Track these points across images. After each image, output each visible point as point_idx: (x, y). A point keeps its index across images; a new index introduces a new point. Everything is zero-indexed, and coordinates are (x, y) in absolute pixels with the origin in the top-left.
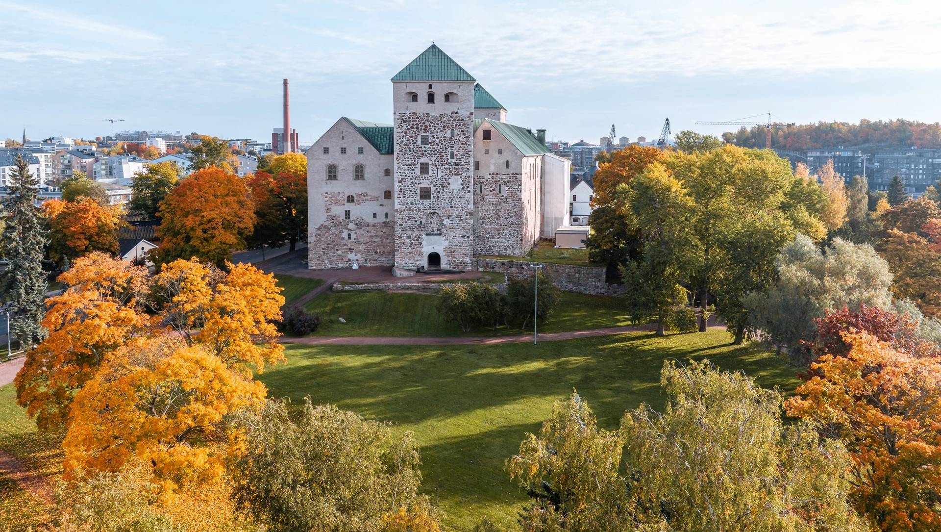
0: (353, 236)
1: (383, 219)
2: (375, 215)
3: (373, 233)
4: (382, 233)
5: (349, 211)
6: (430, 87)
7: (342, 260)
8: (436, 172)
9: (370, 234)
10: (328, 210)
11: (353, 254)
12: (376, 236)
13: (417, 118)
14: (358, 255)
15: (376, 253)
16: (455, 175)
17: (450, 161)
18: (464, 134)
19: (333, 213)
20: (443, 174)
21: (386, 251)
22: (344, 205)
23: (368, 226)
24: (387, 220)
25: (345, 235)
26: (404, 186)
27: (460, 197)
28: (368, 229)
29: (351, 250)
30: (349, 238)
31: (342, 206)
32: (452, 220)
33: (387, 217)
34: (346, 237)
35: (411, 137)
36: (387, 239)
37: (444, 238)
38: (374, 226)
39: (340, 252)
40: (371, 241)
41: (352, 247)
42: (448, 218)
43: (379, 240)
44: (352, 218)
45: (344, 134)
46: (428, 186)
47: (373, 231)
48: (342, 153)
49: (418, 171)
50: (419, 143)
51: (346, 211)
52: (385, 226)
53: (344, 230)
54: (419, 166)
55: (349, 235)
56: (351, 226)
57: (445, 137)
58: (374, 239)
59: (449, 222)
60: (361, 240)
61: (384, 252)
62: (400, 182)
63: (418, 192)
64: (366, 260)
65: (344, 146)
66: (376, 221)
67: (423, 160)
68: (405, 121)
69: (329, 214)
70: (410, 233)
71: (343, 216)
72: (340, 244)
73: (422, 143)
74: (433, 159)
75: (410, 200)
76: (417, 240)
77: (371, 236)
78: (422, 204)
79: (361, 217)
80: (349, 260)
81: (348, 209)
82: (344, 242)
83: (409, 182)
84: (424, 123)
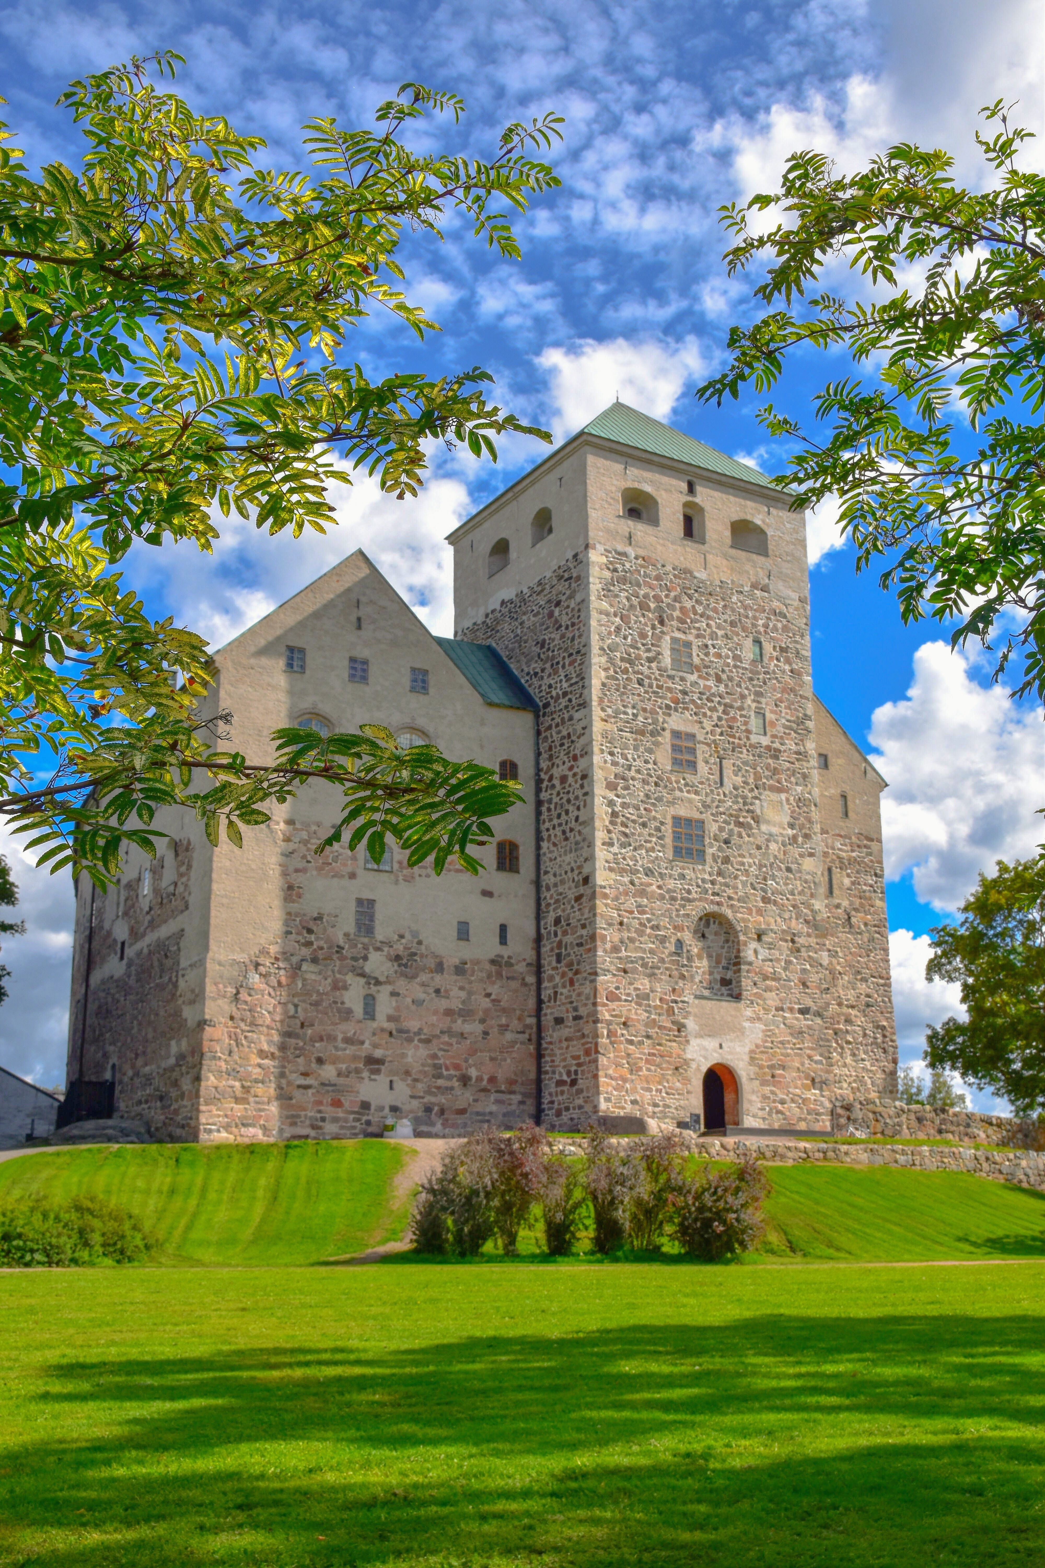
0: (385, 1006)
1: (493, 947)
2: (463, 932)
3: (456, 999)
4: (486, 1003)
5: (372, 902)
6: (691, 489)
7: (337, 1103)
8: (716, 768)
9: (443, 1004)
10: (291, 892)
11: (382, 1080)
12: (466, 1013)
13: (658, 578)
14: (400, 1085)
15: (465, 1080)
16: (772, 789)
17: (754, 739)
18: (788, 661)
19: (309, 906)
20: (739, 780)
21: (501, 1076)
22: (352, 876)
23: (440, 968)
24: (505, 952)
25: (353, 998)
26: (624, 805)
27: (789, 870)
28: (438, 980)
29: (374, 1063)
30: (370, 1013)
31: (345, 882)
32: (771, 946)
33: (503, 940)
34: (358, 1010)
35: (643, 636)
36: (504, 1028)
37: (749, 1012)
38: (460, 970)
39: (329, 1072)
40: (449, 1032)
41: (378, 1053)
42: (759, 938)
43: (477, 1028)
44: (381, 933)
45: (364, 611)
46: (696, 815)
47: (455, 992)
48: (352, 677)
49: (664, 758)
50: (667, 660)
51: (360, 902)
52: (499, 975)
53: (350, 978)
54: (666, 738)
55: (370, 1002)
56: (377, 964)
57: (736, 658)
58: (459, 1025)
59: (763, 953)
60: (413, 1025)
61: (492, 1080)
62: (612, 787)
63: (668, 830)
64: (428, 1110)
65: (363, 653)
66: (467, 952)
67: (676, 722)
68: (623, 580)
69: (294, 907)
70: (644, 984)
71: (348, 924)
72: (331, 1038)
73: (677, 662)
74: (708, 725)
75: (643, 860)
76: (670, 1012)
77: (449, 1012)
78: (682, 877)
79: (415, 934)
80: (365, 1106)
81: (366, 895)
82: (349, 1028)
83: (639, 791)
84: (676, 599)
